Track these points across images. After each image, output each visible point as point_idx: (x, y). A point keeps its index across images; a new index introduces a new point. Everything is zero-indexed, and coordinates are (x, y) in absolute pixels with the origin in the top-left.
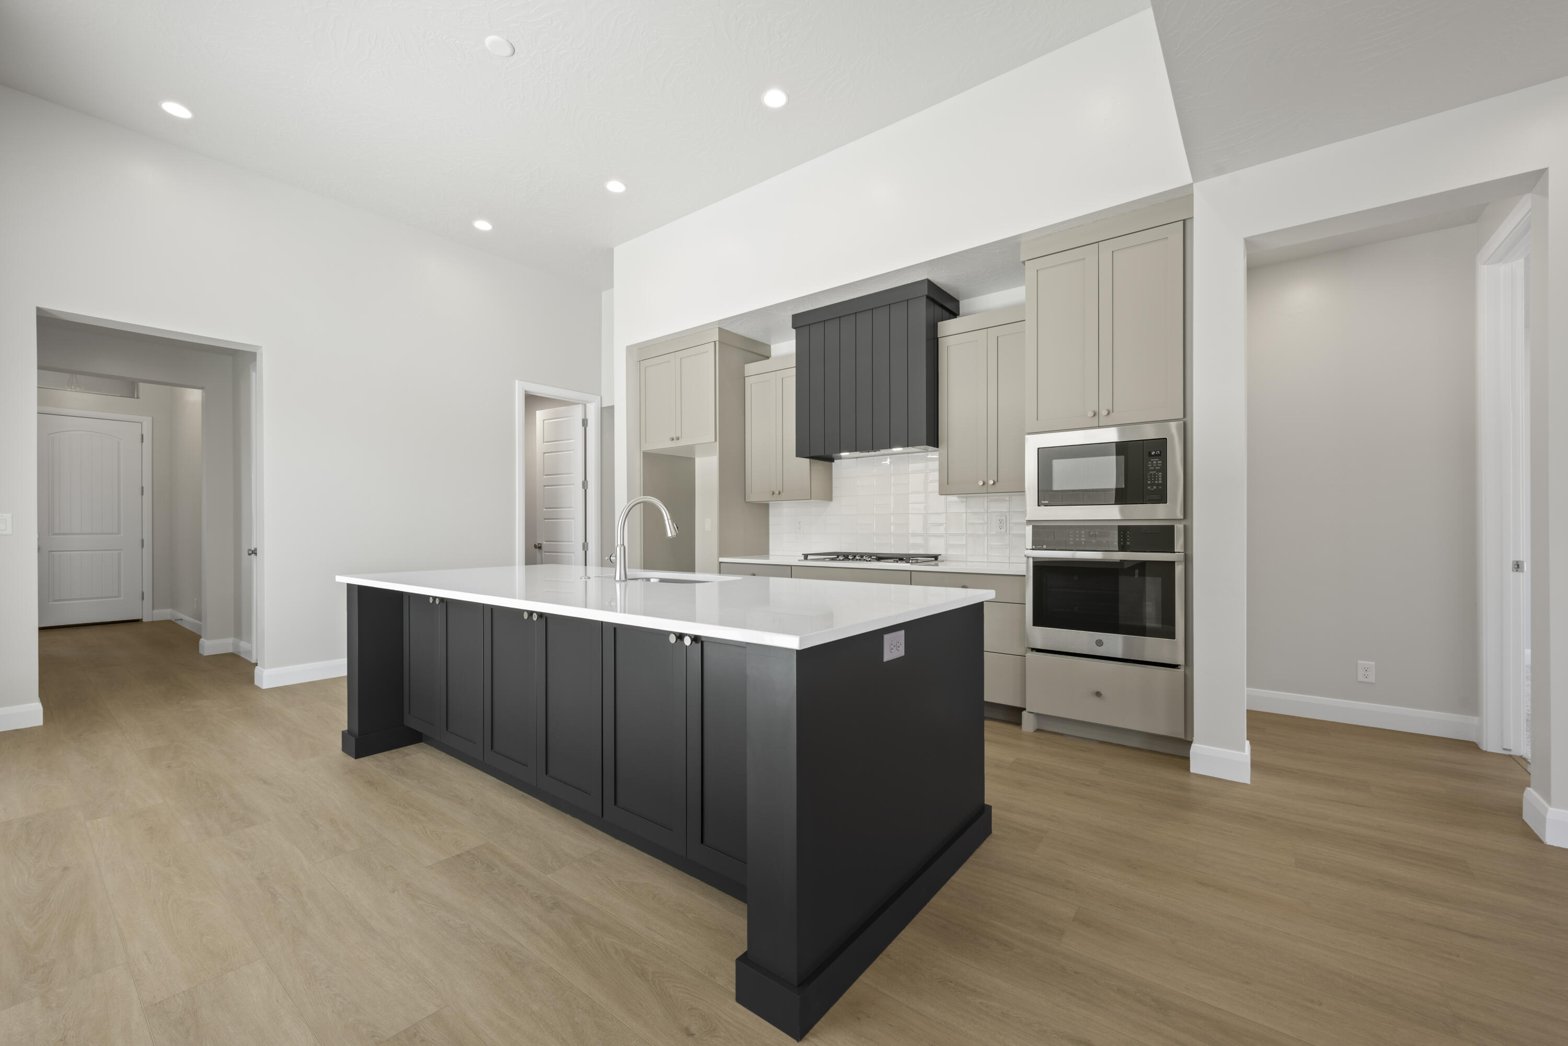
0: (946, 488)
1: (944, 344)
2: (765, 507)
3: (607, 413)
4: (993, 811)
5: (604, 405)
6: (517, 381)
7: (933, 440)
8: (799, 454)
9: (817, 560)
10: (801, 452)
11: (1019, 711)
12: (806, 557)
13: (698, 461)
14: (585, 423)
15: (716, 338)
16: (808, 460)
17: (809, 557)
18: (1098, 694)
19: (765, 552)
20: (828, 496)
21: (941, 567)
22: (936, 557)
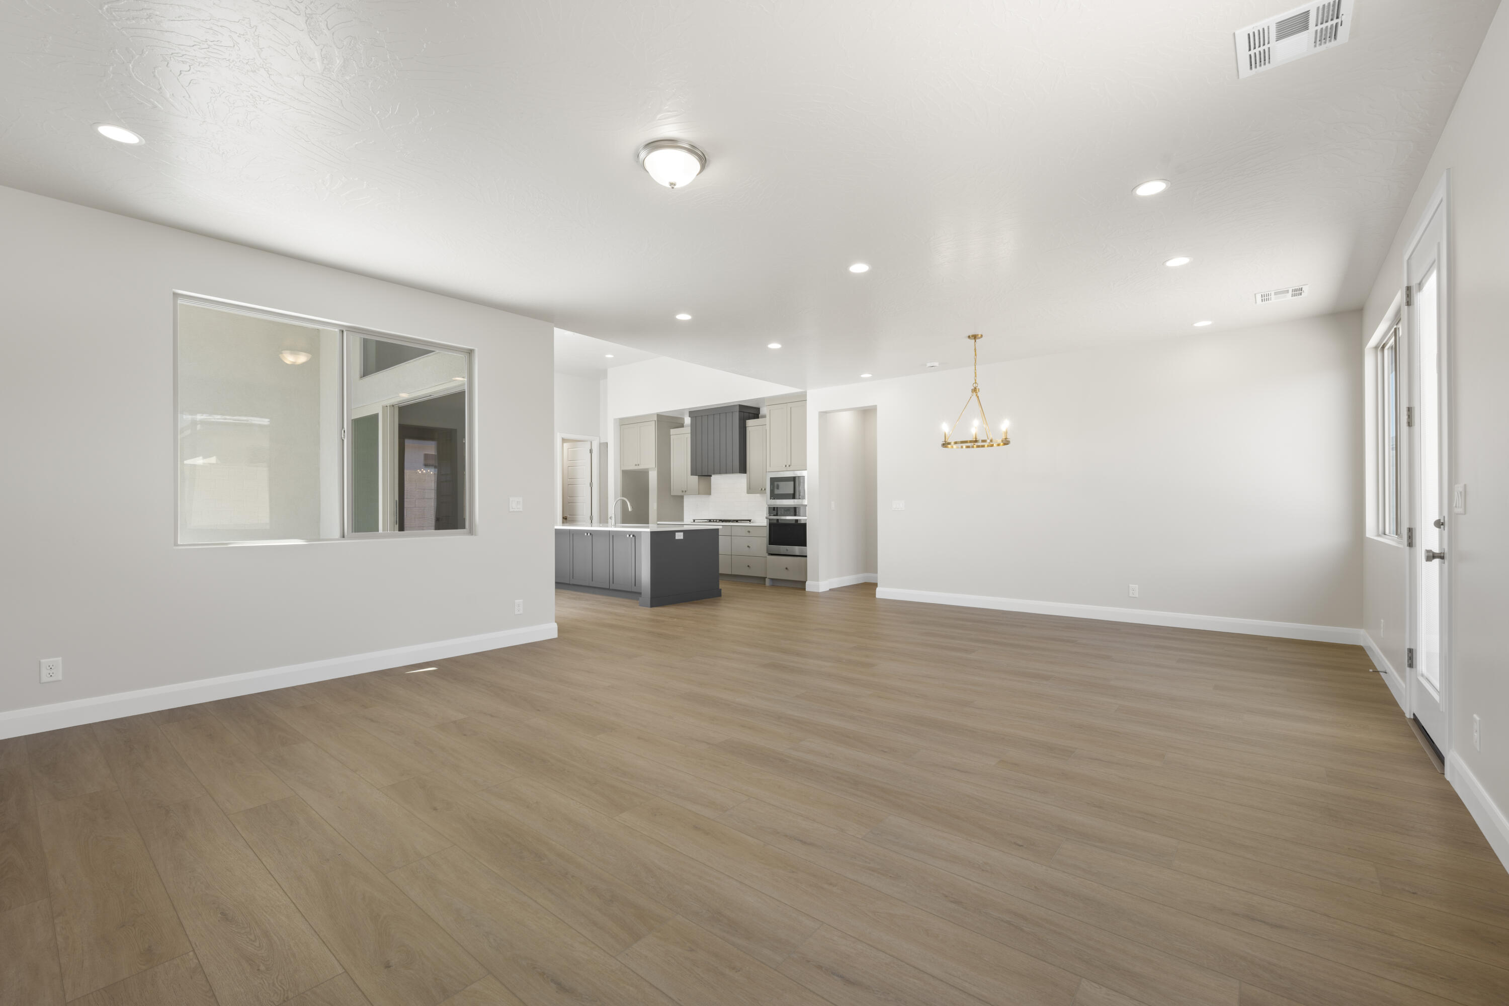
0: (750, 490)
1: (748, 429)
2: (682, 497)
3: (604, 446)
4: (722, 591)
5: (602, 442)
6: (558, 433)
7: (743, 469)
8: (692, 474)
9: (703, 522)
10: (693, 473)
11: (764, 578)
12: (694, 521)
13: (650, 472)
14: (591, 451)
15: (656, 419)
16: (697, 477)
17: (696, 521)
18: (786, 568)
19: (682, 520)
20: (708, 492)
21: (751, 524)
22: (750, 521)
